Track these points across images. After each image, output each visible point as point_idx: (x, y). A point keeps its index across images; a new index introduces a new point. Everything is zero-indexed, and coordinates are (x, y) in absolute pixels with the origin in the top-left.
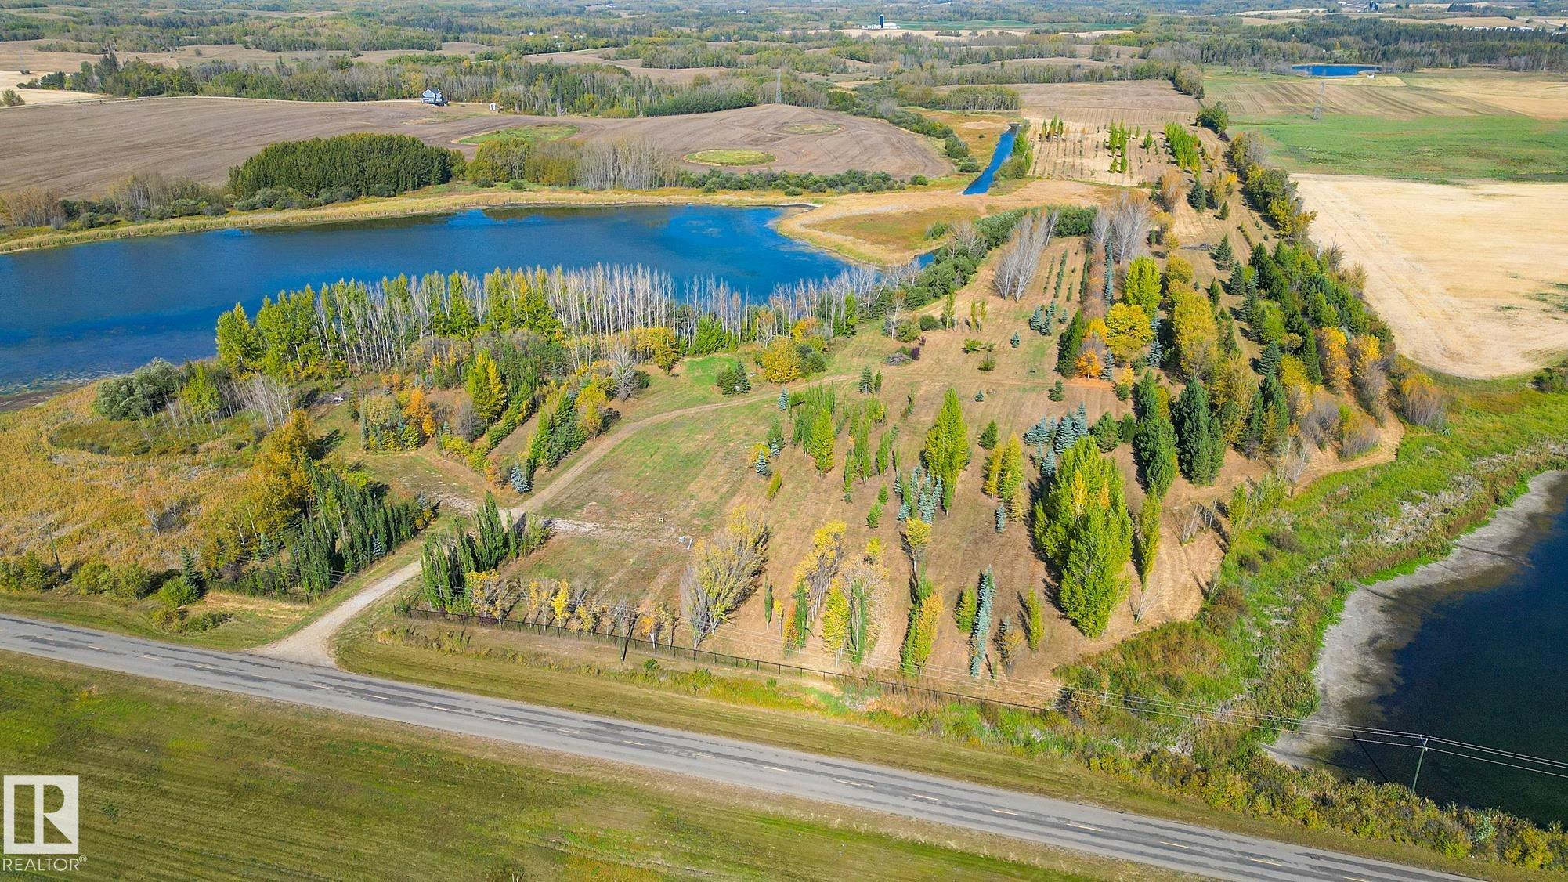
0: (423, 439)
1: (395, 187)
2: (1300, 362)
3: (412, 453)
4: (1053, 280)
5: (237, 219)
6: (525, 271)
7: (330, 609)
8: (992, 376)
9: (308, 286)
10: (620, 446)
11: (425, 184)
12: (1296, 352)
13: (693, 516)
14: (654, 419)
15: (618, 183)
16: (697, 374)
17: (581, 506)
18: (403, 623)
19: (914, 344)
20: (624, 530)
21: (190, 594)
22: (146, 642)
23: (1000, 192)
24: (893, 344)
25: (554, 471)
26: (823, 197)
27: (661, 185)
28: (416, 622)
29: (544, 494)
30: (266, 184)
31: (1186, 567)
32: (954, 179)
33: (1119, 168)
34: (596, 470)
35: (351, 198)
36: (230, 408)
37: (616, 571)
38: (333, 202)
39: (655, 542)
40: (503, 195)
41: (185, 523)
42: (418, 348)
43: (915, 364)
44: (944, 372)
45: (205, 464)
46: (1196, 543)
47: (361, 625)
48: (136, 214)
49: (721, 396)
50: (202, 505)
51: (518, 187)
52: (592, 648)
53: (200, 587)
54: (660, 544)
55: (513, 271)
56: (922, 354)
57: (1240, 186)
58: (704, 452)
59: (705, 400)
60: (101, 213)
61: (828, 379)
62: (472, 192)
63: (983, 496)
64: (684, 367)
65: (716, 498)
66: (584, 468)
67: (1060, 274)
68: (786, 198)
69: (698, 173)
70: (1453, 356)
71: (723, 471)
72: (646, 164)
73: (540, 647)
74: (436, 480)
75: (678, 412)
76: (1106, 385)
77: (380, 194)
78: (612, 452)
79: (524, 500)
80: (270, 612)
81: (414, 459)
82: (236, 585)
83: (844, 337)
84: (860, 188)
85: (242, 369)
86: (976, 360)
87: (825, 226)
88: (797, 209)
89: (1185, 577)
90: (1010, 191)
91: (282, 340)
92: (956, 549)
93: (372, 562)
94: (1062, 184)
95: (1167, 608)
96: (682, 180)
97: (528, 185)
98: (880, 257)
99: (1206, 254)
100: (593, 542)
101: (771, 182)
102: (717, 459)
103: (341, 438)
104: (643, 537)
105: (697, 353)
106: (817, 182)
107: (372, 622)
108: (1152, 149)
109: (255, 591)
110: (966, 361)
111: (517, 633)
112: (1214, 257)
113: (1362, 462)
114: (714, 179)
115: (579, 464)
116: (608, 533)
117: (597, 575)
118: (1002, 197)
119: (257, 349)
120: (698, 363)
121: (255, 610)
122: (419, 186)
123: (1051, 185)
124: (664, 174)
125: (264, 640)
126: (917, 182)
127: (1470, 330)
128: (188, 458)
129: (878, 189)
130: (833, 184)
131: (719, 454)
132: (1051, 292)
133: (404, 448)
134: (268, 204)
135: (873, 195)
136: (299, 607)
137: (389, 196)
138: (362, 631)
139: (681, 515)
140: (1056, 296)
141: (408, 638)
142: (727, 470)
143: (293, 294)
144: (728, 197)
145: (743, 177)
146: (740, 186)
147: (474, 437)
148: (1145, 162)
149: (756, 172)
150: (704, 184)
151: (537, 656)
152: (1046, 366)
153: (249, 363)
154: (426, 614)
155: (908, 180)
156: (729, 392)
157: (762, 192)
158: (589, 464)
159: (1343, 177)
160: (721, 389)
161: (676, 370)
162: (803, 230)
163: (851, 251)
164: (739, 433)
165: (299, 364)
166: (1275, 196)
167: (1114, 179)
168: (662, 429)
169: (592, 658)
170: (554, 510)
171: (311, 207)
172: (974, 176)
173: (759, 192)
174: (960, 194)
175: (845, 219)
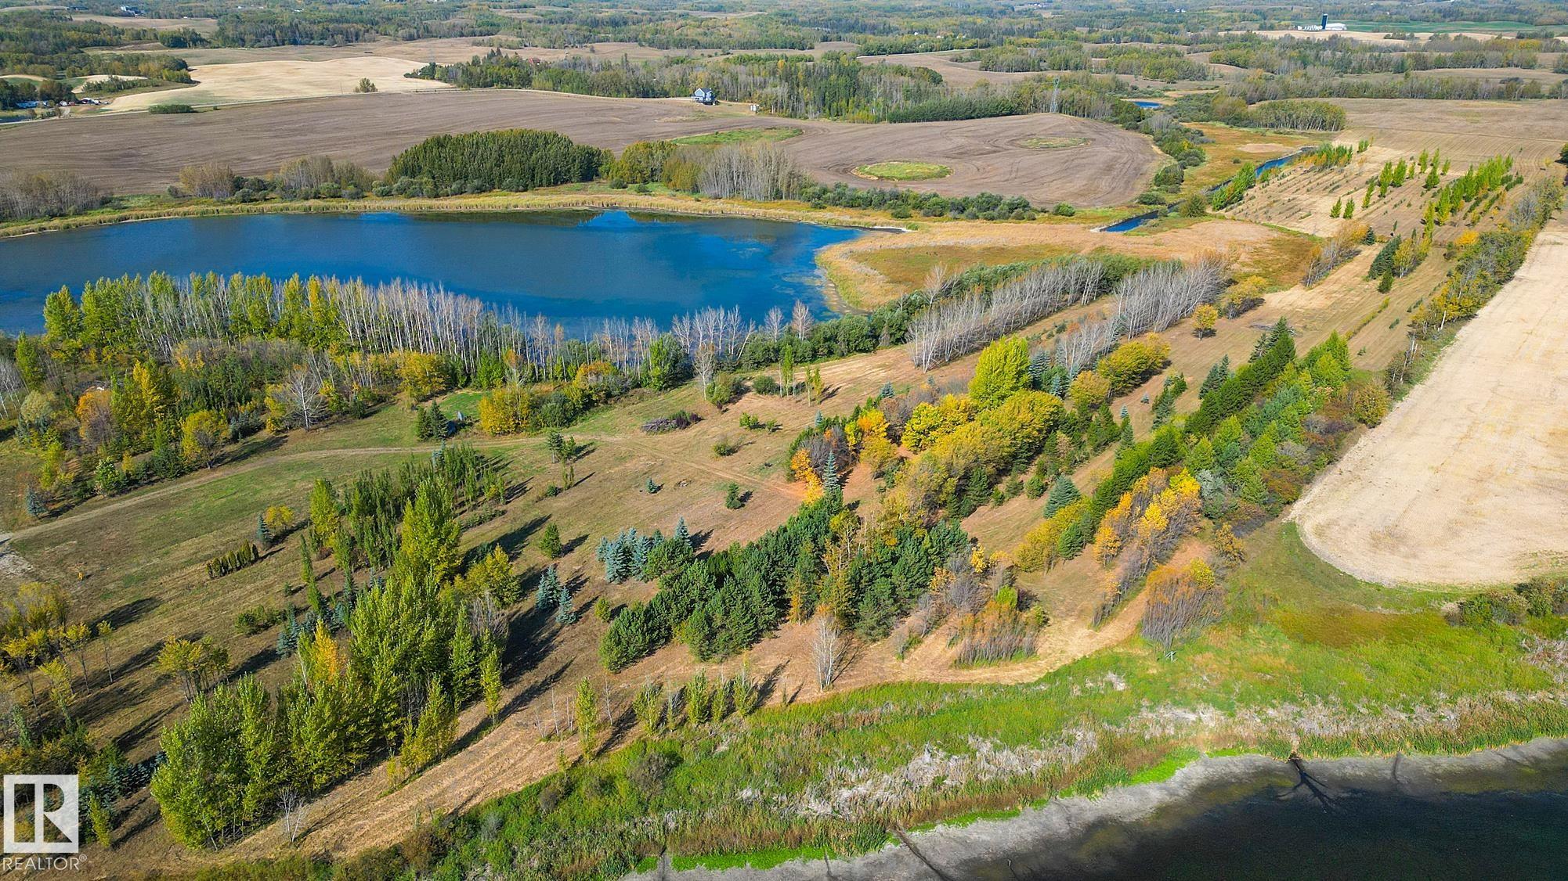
1: (528, 181)
5: (373, 204)
11: (565, 181)
15: (735, 192)
27: (776, 197)
29: (61, 523)
31: (486, 777)
35: (480, 190)
40: (630, 199)
43: (671, 435)
46: (562, 743)
48: (289, 192)
49: (416, 439)
56: (702, 422)
60: (262, 188)
62: (601, 192)
68: (887, 220)
70: (1387, 538)
77: (510, 188)
79: (35, 525)
84: (980, 215)
89: (462, 791)
95: (358, 833)
96: (803, 193)
101: (887, 201)
108: (1433, 191)
113: (978, 675)
114: (831, 194)
119: (80, 331)
122: (555, 184)
126: (1063, 213)
129: (1004, 217)
130: (961, 208)
137: (517, 191)
150: (819, 198)
155: (1051, 209)
156: (424, 436)
157: (872, 211)
170: (33, 542)
171: (437, 196)
172: (1147, 209)
173: (869, 211)
174: (1096, 230)
175: (907, 250)
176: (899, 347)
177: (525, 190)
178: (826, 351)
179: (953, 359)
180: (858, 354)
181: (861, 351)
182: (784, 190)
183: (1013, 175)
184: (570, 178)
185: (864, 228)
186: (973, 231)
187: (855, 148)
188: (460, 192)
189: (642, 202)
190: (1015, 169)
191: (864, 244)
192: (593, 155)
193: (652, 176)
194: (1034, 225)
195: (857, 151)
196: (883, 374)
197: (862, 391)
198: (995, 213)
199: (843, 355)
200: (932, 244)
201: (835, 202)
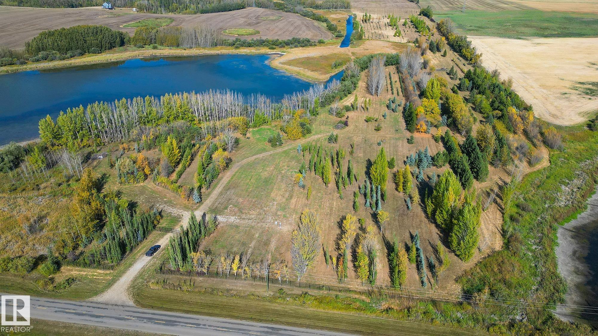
0: (146, 177)
1: (100, 49)
2: (501, 122)
3: (142, 184)
4: (389, 86)
6: (178, 94)
7: (124, 272)
8: (381, 133)
9: (81, 105)
10: (234, 175)
11: (114, 47)
12: (499, 118)
13: (277, 210)
14: (245, 161)
15: (198, 45)
16: (257, 137)
17: (226, 208)
18: (161, 277)
19: (344, 119)
20: (249, 219)
21: (54, 269)
22: (37, 298)
23: (355, 46)
24: (334, 119)
25: (209, 190)
26: (285, 50)
27: (216, 46)
28: (166, 276)
29: (208, 202)
30: (43, 50)
31: (489, 222)
32: (335, 40)
33: (398, 35)
34: (227, 188)
35: (82, 54)
36: (51, 165)
37: (251, 242)
38: (74, 56)
39: (264, 225)
41: (41, 229)
42: (135, 132)
43: (347, 129)
44: (360, 132)
45: (44, 195)
46: (489, 210)
47: (141, 280)
49: (271, 147)
50: (48, 218)
51: (155, 48)
52: (252, 285)
53: (58, 265)
54: (267, 226)
55: (173, 95)
56: (349, 123)
57: (447, 42)
58: (272, 177)
59: (264, 150)
61: (313, 137)
62: (135, 51)
63: (397, 192)
64: (251, 134)
65: (284, 200)
66: (222, 188)
67: (391, 83)
68: (269, 50)
69: (231, 40)
70: (554, 116)
71: (283, 186)
72: (209, 37)
73: (228, 286)
74: (157, 197)
75: (255, 157)
76: (428, 136)
77: (94, 52)
78: (232, 179)
79: (199, 206)
80: (95, 275)
81: (143, 187)
82: (75, 261)
83: (314, 116)
84: (299, 45)
85: (53, 145)
86: (372, 125)
87: (290, 63)
88: (275, 55)
89: (491, 227)
90: (359, 46)
91: (70, 130)
92: (395, 220)
93: (138, 245)
94: (378, 42)
95: (490, 244)
96: (223, 43)
97: (159, 47)
98: (316, 77)
99: (444, 73)
100: (237, 227)
101: (262, 43)
102: (279, 180)
103: (108, 178)
104: (258, 223)
105: (255, 126)
106: (281, 43)
107: (145, 278)
108: (407, 26)
109: (85, 265)
110: (368, 126)
111: (216, 279)
112: (448, 74)
113: (538, 167)
114: (238, 42)
115: (219, 186)
116: (242, 222)
117: (244, 244)
118: (357, 48)
119: (59, 135)
120: (257, 131)
121: (87, 275)
122: (111, 48)
123: (374, 43)
124: (217, 41)
125: (97, 293)
126: (321, 42)
127: (556, 104)
128: (36, 193)
131: (279, 177)
132: (390, 92)
133: (138, 182)
134: (45, 59)
135: (304, 48)
136: (108, 272)
137: (99, 53)
138: (142, 283)
139: (272, 210)
140: (392, 93)
141: (164, 285)
142: (285, 185)
143: (74, 109)
144: (245, 50)
145: (250, 42)
146: (250, 45)
147: (169, 174)
148: (406, 32)
149: (255, 39)
150: (234, 44)
151: (228, 290)
152: (401, 128)
153: (57, 142)
154: (171, 272)
155: (317, 41)
156: (274, 146)
157: (259, 48)
158: (223, 186)
159: (482, 37)
160: (270, 144)
161: (248, 135)
162: (281, 65)
163: (304, 75)
164: (284, 166)
165: (79, 140)
166: (464, 47)
167: (397, 39)
168: (251, 166)
169: (253, 290)
170: (215, 210)
171: (65, 59)
172: (342, 39)
177: (102, 53)
184: (116, 45)
192: (122, 35)
194: (318, 47)
200: (300, 57)
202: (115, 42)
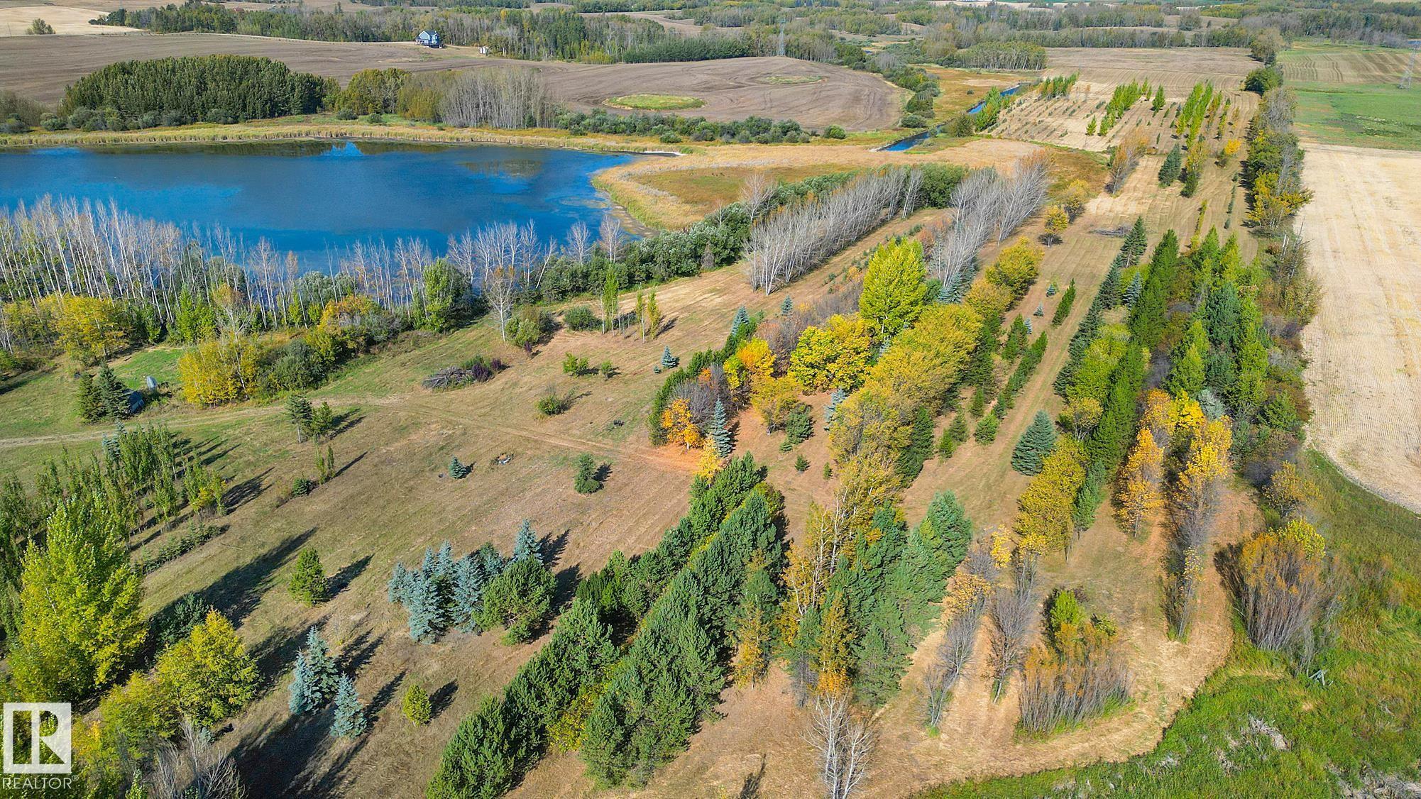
1: (238, 112)
15: (483, 120)
23: (920, 151)
26: (701, 145)
27: (531, 124)
32: (884, 134)
35: (180, 122)
40: (362, 129)
51: (376, 121)
56: (506, 371)
57: (1245, 157)
62: (325, 123)
68: (655, 145)
77: (216, 120)
87: (655, 178)
88: (652, 157)
99: (1118, 243)
101: (653, 126)
108: (1161, 113)
114: (590, 121)
118: (917, 156)
122: (272, 116)
123: (995, 145)
126: (833, 135)
129: (776, 140)
130: (731, 133)
134: (80, 124)
137: (226, 123)
148: (1144, 125)
150: (576, 125)
163: (638, 210)
166: (1266, 169)
167: (1082, 142)
171: (125, 129)
172: (912, 132)
173: (634, 137)
174: (873, 150)
175: (692, 171)
176: (726, 268)
177: (236, 122)
178: (643, 275)
179: (794, 279)
180: (681, 279)
181: (684, 274)
182: (538, 117)
183: (769, 105)
184: (290, 109)
185: (635, 153)
186: (751, 154)
187: (600, 82)
188: (155, 125)
189: (378, 132)
190: (768, 99)
191: (641, 167)
192: (315, 84)
193: (386, 107)
194: (811, 147)
195: (601, 86)
196: (718, 300)
197: (701, 321)
198: (767, 136)
199: (663, 280)
200: (714, 165)
201: (596, 129)
202: (287, 101)
